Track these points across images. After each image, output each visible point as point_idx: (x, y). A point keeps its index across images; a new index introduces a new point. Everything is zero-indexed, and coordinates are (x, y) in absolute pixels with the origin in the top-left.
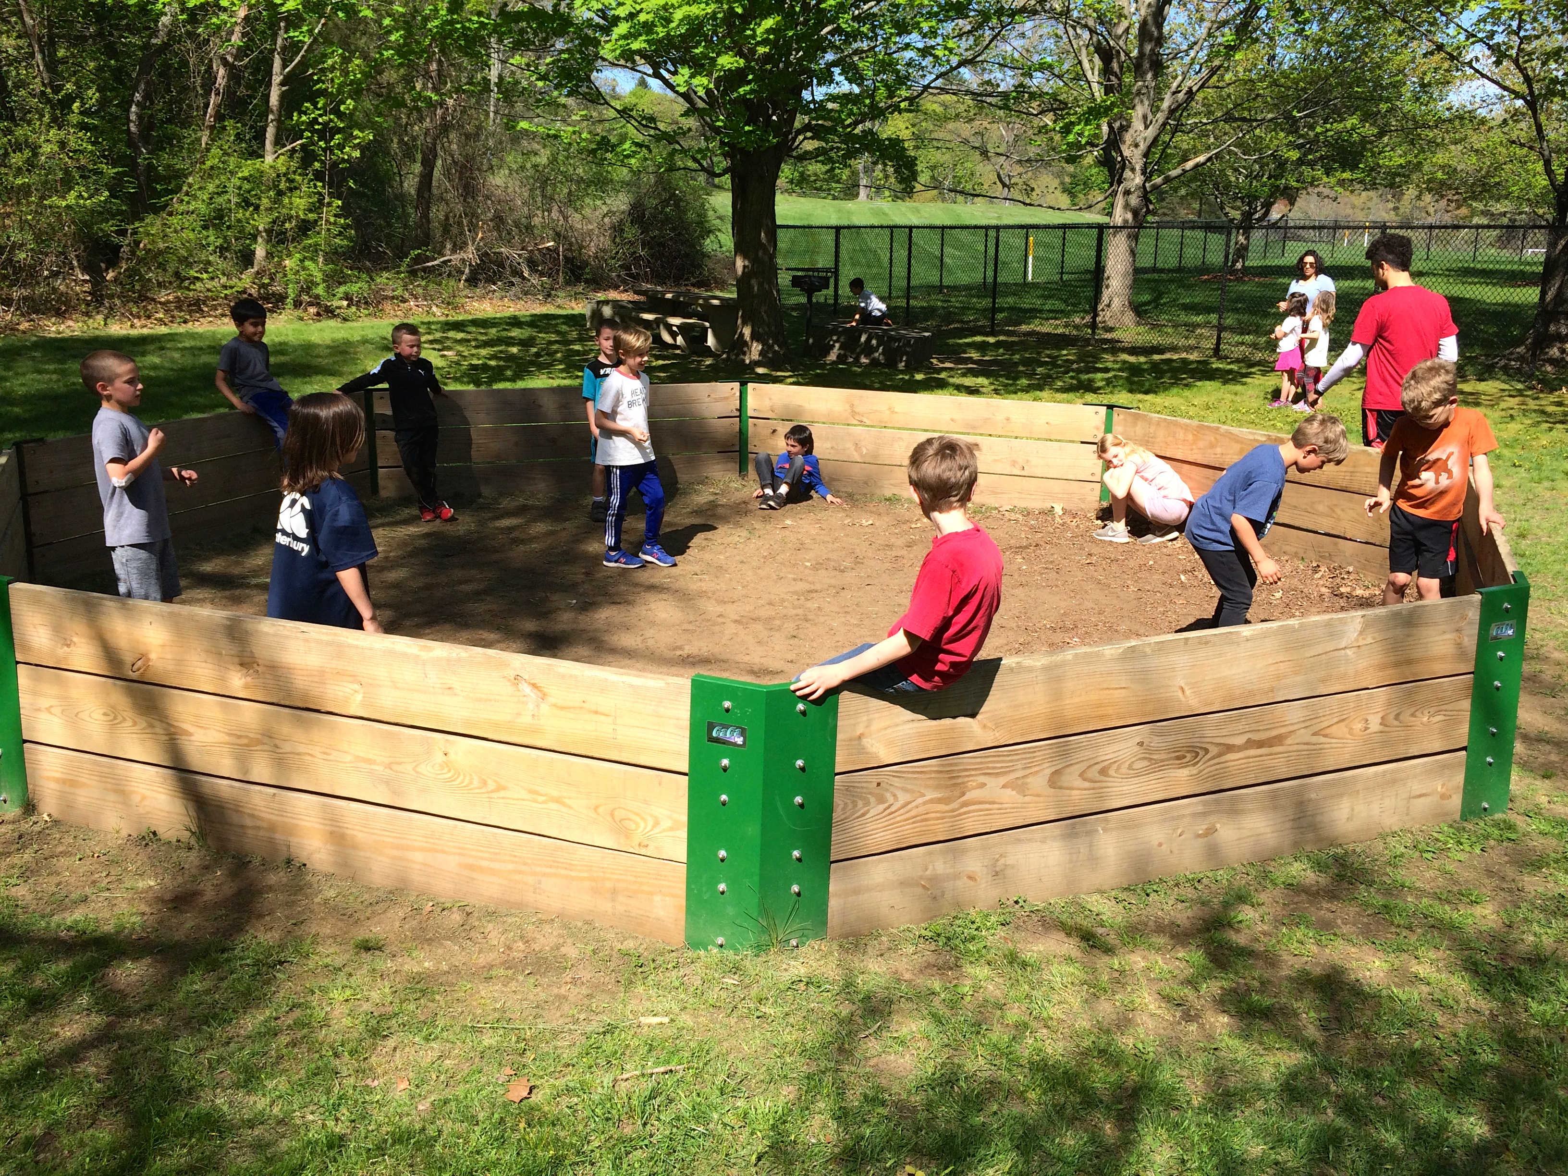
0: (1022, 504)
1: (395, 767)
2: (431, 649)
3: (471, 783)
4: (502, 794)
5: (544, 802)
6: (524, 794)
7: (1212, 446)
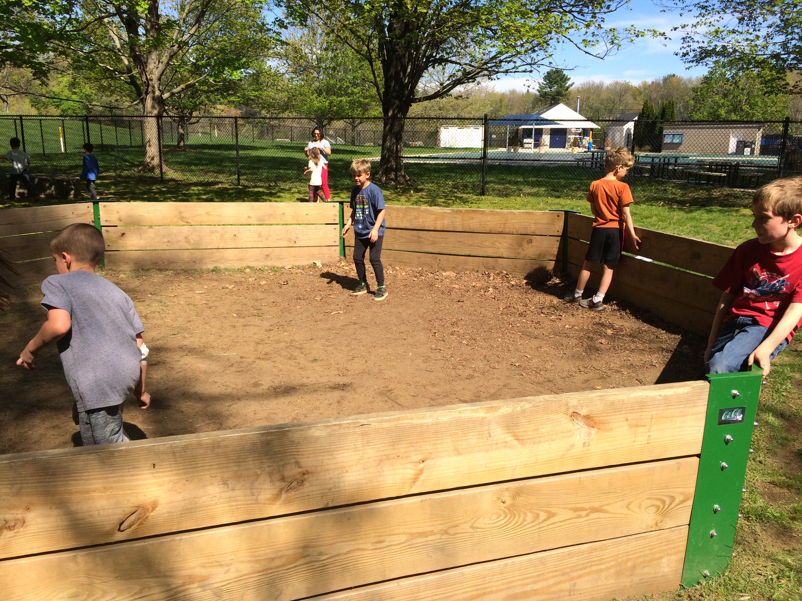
0: (297, 263)
1: (451, 531)
2: (496, 409)
3: (524, 520)
4: (552, 520)
5: (587, 515)
6: (571, 514)
7: (416, 218)
